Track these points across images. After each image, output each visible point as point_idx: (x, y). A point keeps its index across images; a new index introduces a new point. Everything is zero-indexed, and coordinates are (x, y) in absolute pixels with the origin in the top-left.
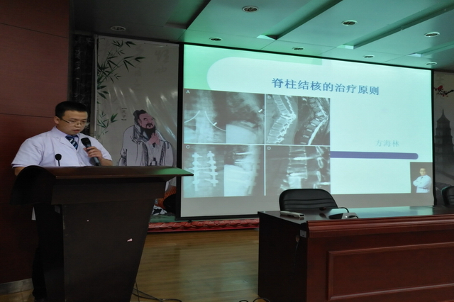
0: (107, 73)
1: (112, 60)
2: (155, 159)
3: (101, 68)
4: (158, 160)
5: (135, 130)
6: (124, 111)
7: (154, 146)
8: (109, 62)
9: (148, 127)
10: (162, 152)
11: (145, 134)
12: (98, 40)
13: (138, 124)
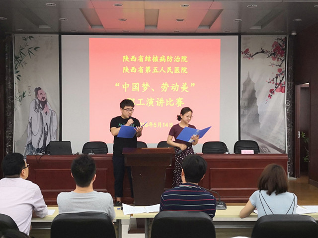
0: (20, 62)
2: (47, 124)
3: (17, 58)
4: (48, 125)
5: (36, 102)
7: (46, 114)
8: (21, 53)
9: (43, 100)
10: (51, 118)
11: (41, 106)
12: (14, 37)
13: (37, 98)
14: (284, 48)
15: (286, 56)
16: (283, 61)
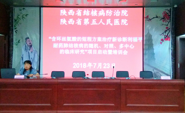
0: (17, 22)
1: (18, 17)
2: (32, 58)
3: (16, 20)
5: (26, 46)
6: (22, 38)
7: (32, 53)
8: (18, 18)
10: (34, 55)
12: (14, 9)
13: (27, 43)
14: (169, 15)
15: (170, 20)
16: (169, 22)
